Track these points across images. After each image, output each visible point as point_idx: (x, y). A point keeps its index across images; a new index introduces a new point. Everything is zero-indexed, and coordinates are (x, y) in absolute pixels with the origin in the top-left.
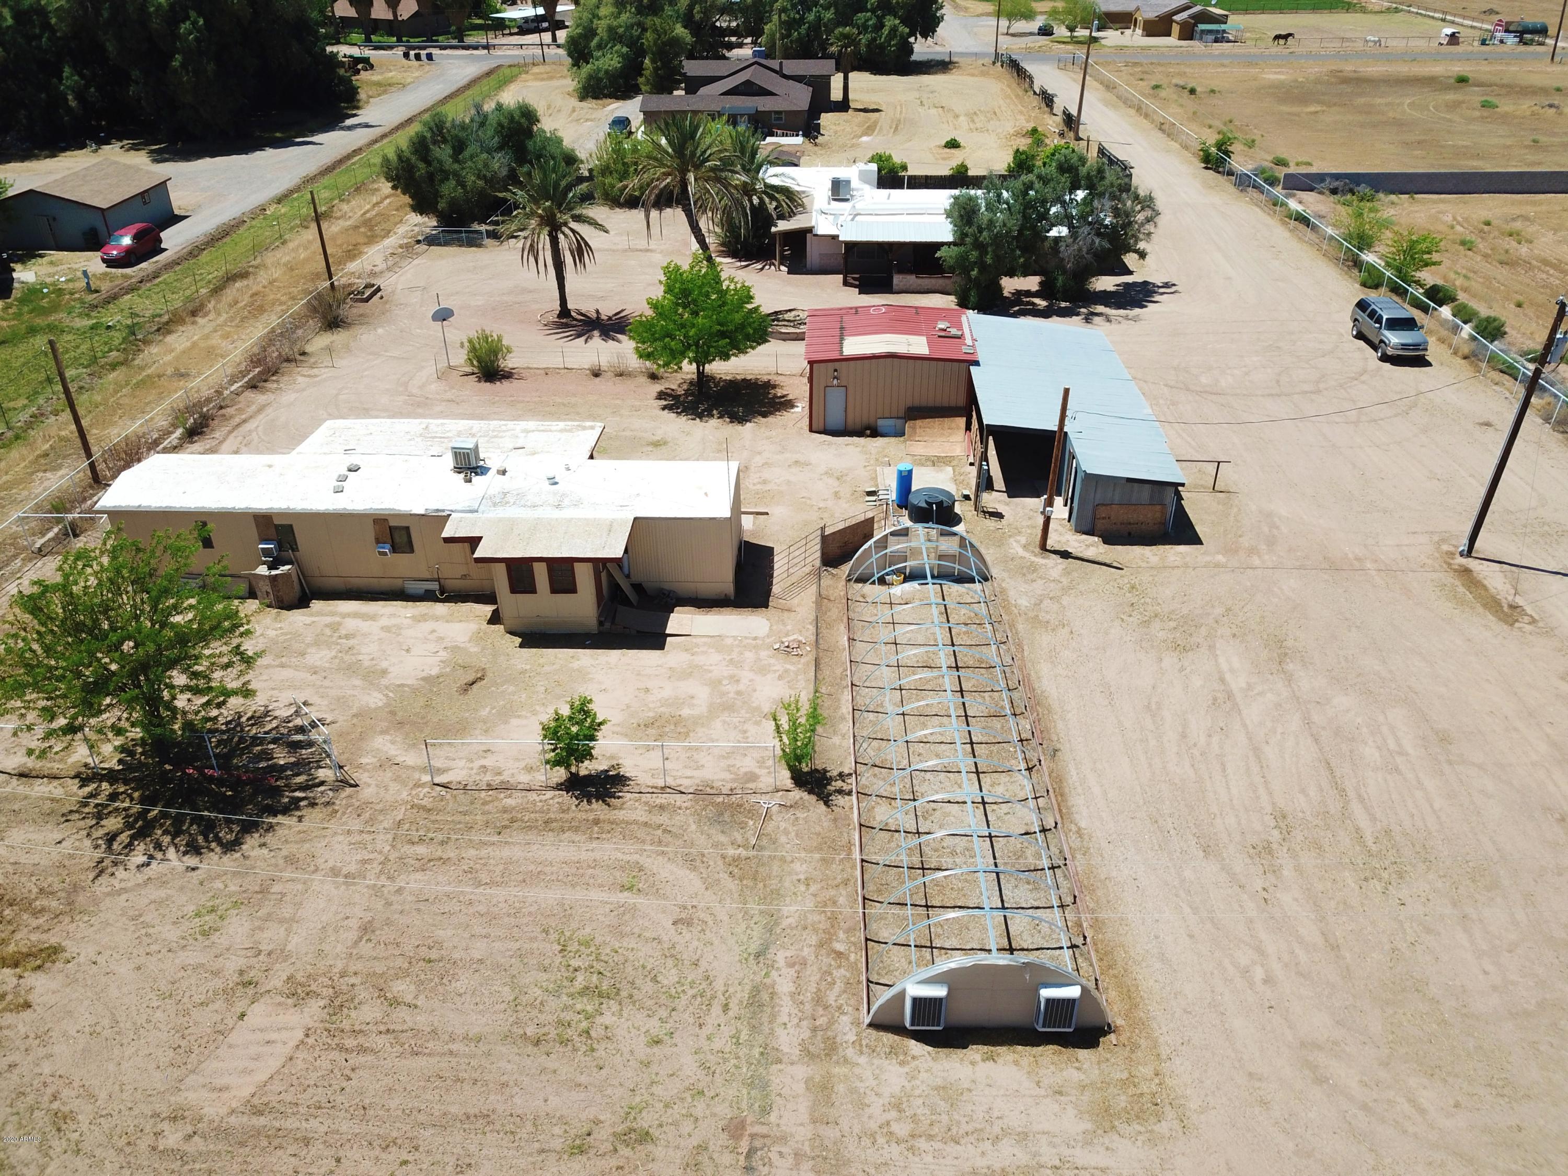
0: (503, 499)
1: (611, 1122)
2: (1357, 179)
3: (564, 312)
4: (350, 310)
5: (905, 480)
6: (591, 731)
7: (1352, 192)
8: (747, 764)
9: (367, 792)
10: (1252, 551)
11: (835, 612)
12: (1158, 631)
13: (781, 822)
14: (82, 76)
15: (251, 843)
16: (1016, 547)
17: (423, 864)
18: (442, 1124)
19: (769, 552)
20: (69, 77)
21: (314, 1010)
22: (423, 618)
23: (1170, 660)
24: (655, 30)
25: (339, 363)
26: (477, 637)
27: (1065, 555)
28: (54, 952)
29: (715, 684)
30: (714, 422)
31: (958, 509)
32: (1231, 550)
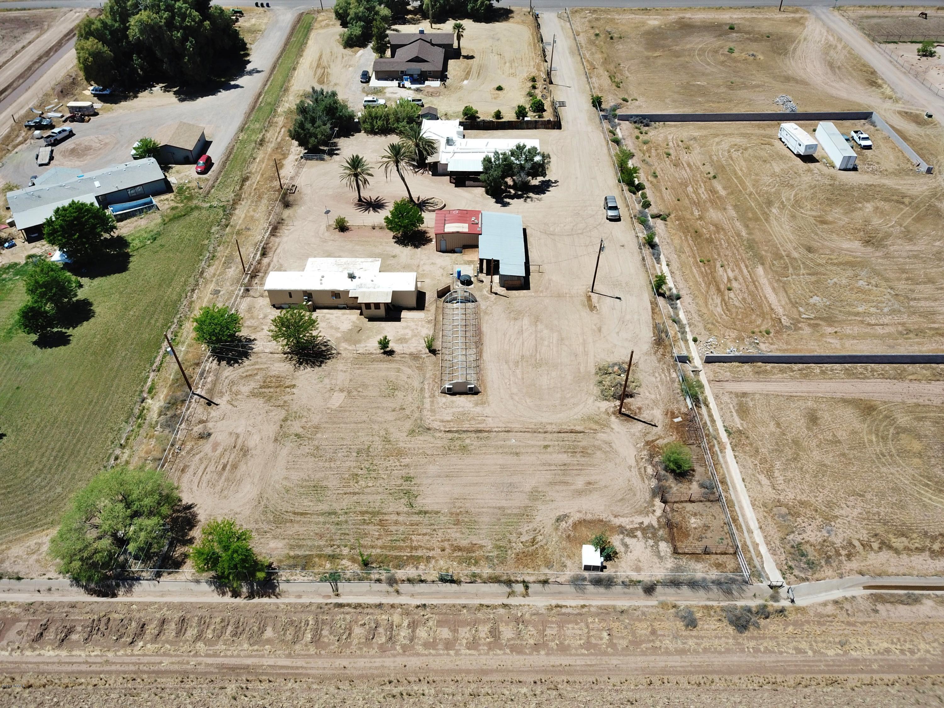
0: (361, 286)
1: (398, 407)
2: (644, 117)
3: (360, 200)
4: (291, 198)
5: (459, 273)
6: (388, 343)
7: (642, 122)
8: (420, 348)
9: (344, 355)
10: (542, 292)
11: (440, 311)
12: (512, 315)
13: (426, 359)
14: (140, 58)
15: (323, 365)
16: (486, 292)
17: (359, 368)
18: (372, 408)
19: (424, 294)
20: (136, 60)
21: (345, 393)
22: (344, 314)
23: (512, 322)
24: (377, 28)
25: (295, 223)
26: (358, 319)
27: (496, 294)
28: (294, 385)
29: (413, 330)
30: (409, 248)
31: (472, 279)
32: (536, 292)
